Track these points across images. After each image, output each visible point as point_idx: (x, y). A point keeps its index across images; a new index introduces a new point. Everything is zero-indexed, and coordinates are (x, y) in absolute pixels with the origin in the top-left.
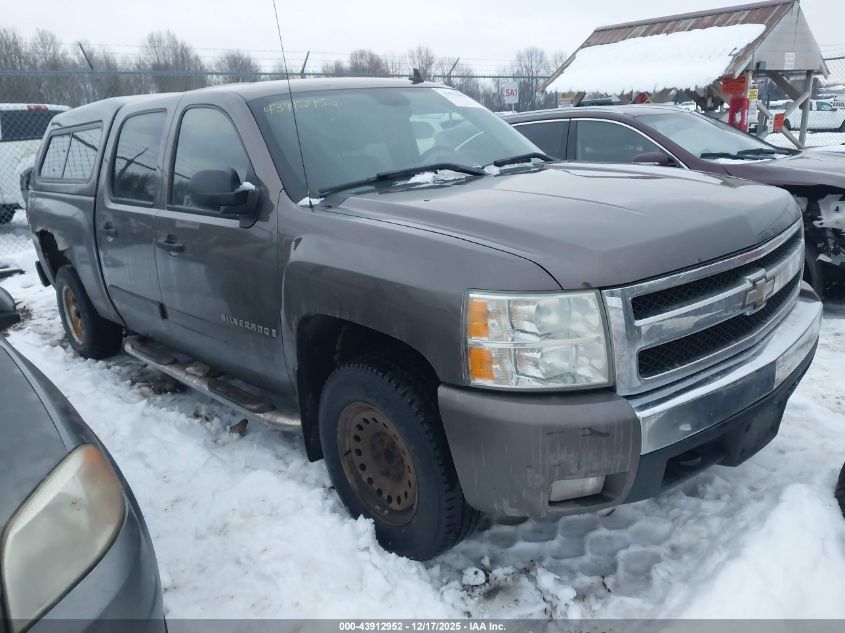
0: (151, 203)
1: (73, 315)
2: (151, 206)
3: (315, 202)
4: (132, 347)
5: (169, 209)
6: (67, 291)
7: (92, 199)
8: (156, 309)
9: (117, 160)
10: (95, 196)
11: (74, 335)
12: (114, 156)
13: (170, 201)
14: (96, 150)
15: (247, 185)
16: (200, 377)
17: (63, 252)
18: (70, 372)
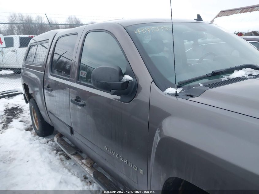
0: (69, 78)
1: (36, 117)
2: (69, 80)
3: (179, 91)
4: (57, 140)
5: (78, 83)
6: (33, 108)
7: (43, 73)
8: (69, 129)
9: (55, 54)
10: (44, 72)
11: (36, 125)
12: (53, 53)
13: (78, 79)
14: (47, 49)
15: (127, 77)
16: (89, 168)
17: (31, 94)
18: (32, 145)
